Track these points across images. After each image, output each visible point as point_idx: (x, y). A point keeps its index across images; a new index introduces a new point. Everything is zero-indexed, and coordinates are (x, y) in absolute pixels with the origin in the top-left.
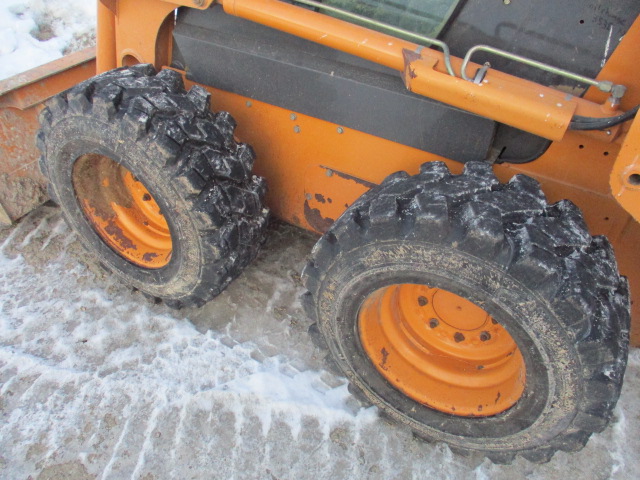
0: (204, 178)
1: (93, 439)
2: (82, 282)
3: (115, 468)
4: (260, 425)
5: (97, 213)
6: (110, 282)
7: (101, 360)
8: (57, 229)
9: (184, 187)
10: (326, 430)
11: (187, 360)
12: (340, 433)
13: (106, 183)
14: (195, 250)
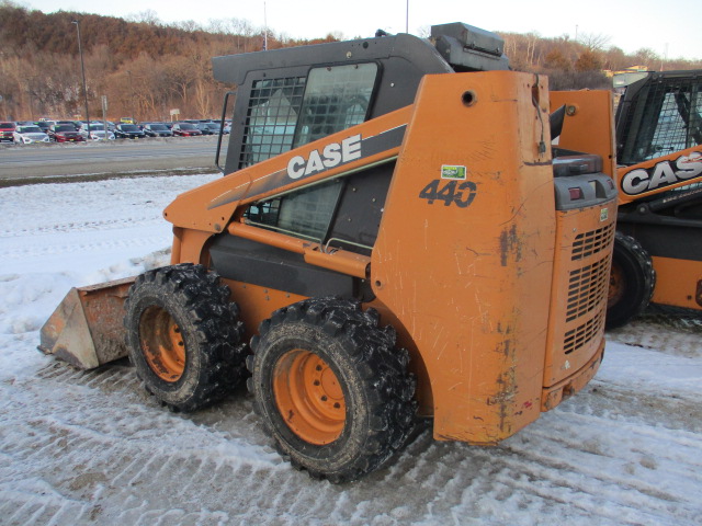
0: (205, 314)
1: (114, 465)
2: (132, 401)
3: (122, 477)
4: (215, 466)
5: (150, 350)
6: (149, 401)
7: (130, 434)
8: (125, 377)
9: (193, 316)
10: (254, 470)
11: (182, 437)
12: (263, 473)
13: (158, 332)
14: (196, 358)
